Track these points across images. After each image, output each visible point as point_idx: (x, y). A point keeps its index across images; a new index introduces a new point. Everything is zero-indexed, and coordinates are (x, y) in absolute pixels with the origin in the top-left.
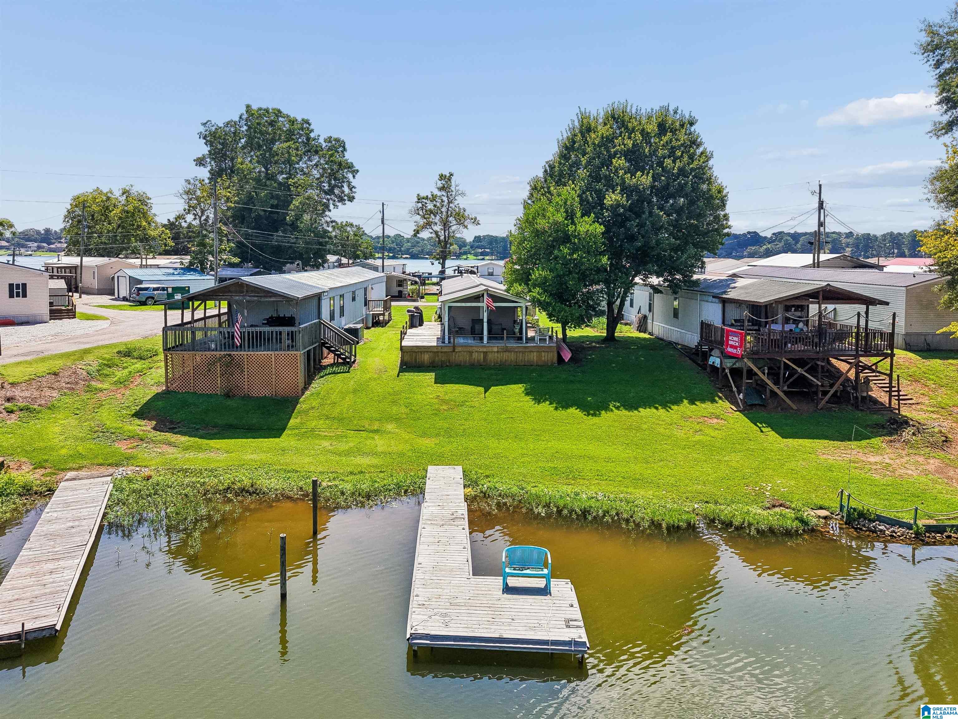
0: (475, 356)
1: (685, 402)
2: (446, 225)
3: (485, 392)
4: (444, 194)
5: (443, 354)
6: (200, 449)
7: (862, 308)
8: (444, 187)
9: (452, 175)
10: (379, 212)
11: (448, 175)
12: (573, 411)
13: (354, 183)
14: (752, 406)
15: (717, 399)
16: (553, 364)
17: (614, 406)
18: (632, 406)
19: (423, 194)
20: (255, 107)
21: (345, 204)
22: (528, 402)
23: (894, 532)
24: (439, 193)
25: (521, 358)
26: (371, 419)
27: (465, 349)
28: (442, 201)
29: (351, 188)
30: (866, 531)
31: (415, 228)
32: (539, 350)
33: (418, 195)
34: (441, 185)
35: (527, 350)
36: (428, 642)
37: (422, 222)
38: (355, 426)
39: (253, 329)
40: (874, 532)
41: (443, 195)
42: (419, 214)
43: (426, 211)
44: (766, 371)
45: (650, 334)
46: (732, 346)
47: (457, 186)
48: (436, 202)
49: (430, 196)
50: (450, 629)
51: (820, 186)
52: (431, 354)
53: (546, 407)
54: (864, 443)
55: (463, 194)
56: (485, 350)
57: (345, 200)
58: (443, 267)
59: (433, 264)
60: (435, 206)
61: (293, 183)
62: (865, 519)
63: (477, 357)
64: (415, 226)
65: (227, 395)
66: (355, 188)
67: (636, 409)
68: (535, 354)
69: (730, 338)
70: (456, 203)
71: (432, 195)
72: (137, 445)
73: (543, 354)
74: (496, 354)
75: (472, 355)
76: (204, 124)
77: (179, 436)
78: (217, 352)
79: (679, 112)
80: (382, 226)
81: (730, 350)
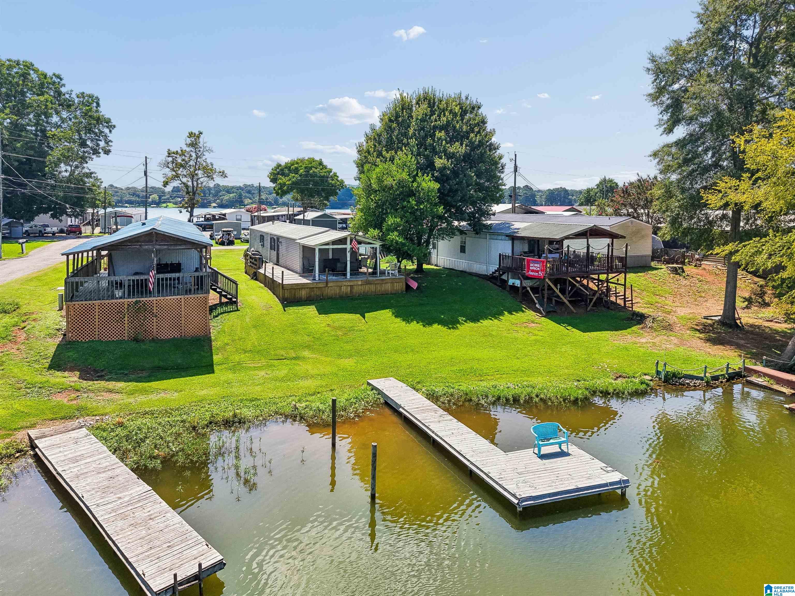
0: (344, 289)
1: (506, 313)
2: (193, 176)
3: (363, 318)
4: (193, 150)
5: (317, 289)
6: (144, 392)
7: (608, 241)
8: (193, 143)
9: (201, 133)
10: (142, 165)
11: (197, 133)
12: (435, 326)
13: (111, 137)
14: (550, 312)
15: (524, 309)
16: (405, 291)
17: (462, 320)
18: (475, 319)
19: (173, 149)
21: (100, 156)
22: (399, 323)
23: (695, 383)
24: (188, 149)
26: (284, 348)
27: (335, 284)
28: (191, 156)
29: (107, 142)
30: (679, 385)
31: (164, 179)
32: (393, 281)
33: (169, 150)
34: (190, 142)
35: (384, 282)
36: (533, 502)
37: (170, 174)
38: (274, 355)
39: (137, 277)
40: (684, 385)
41: (191, 151)
42: (168, 167)
43: (176, 164)
44: (559, 287)
45: (436, 265)
46: (533, 271)
47: (205, 143)
48: (185, 156)
49: (180, 151)
50: (540, 490)
51: (516, 155)
52: (308, 290)
53: (415, 326)
54: (629, 330)
55: (210, 151)
56: (352, 284)
57: (99, 153)
58: (191, 215)
59: (181, 212)
60: (183, 160)
61: (52, 135)
62: (676, 377)
63: (345, 290)
64: (164, 177)
65: (136, 340)
66: (112, 142)
67: (479, 321)
68: (389, 284)
69: (531, 265)
70: (204, 158)
71: (182, 151)
72: (78, 396)
73: (395, 284)
74: (360, 287)
75: (341, 289)
77: (114, 382)
78: (125, 300)
79: (469, 98)
80: (145, 178)
81: (531, 273)
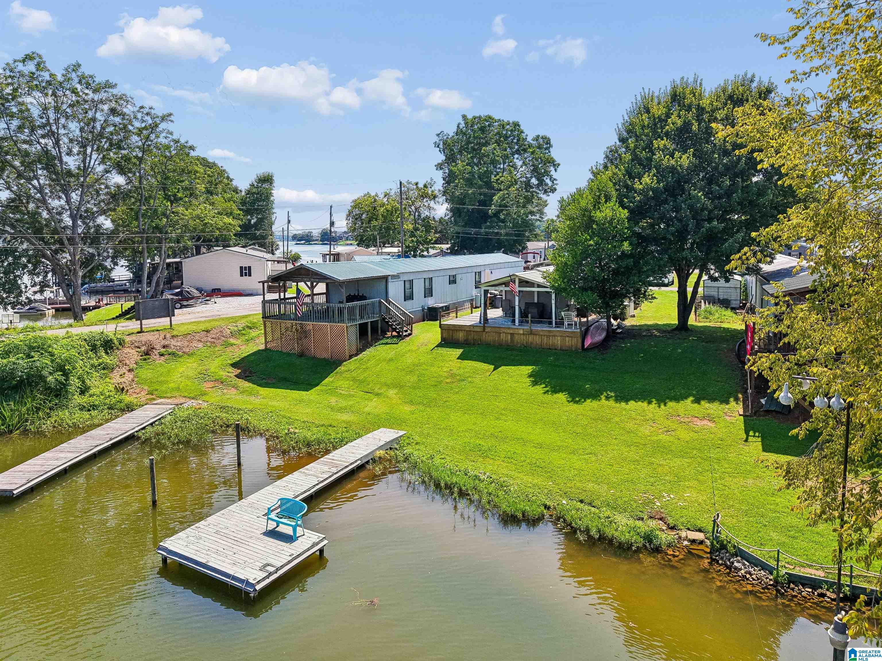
0: (503, 336)
3: (494, 370)
5: (474, 333)
13: (555, 175)
16: (576, 350)
20: (470, 117)
25: (545, 342)
27: (493, 330)
29: (553, 180)
30: (721, 565)
35: (552, 334)
52: (465, 332)
56: (511, 332)
57: (549, 192)
63: (505, 337)
66: (556, 180)
68: (559, 338)
73: (567, 339)
74: (522, 336)
75: (500, 336)
76: (438, 135)
78: (294, 322)
79: (757, 79)
